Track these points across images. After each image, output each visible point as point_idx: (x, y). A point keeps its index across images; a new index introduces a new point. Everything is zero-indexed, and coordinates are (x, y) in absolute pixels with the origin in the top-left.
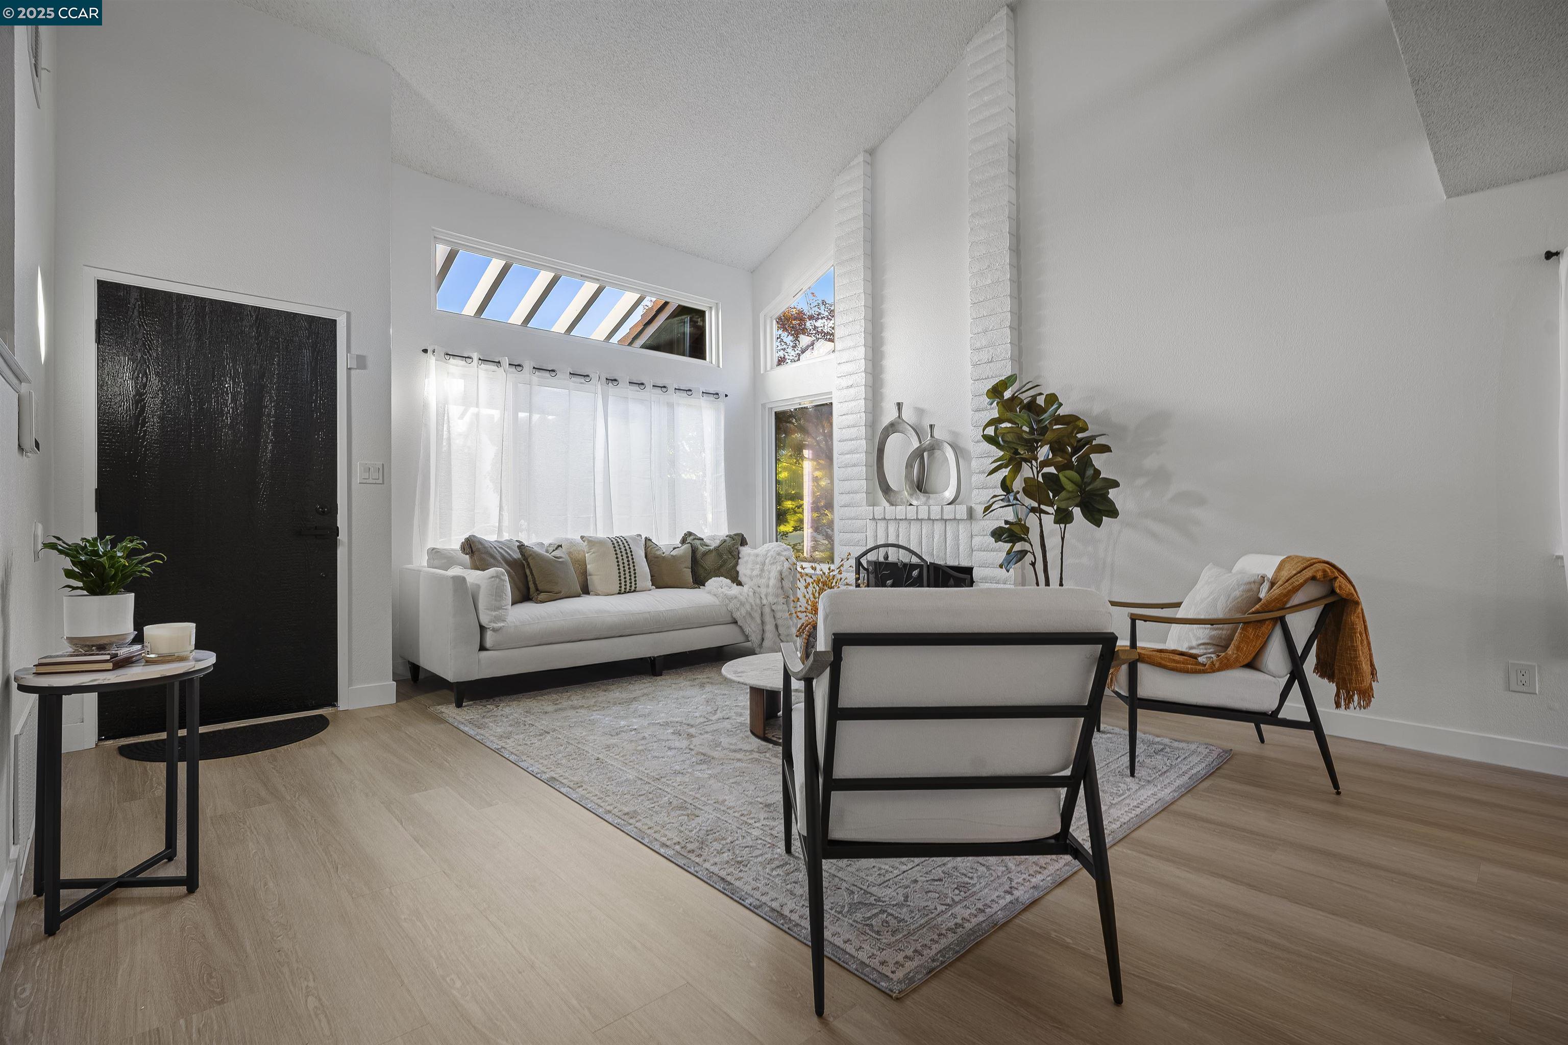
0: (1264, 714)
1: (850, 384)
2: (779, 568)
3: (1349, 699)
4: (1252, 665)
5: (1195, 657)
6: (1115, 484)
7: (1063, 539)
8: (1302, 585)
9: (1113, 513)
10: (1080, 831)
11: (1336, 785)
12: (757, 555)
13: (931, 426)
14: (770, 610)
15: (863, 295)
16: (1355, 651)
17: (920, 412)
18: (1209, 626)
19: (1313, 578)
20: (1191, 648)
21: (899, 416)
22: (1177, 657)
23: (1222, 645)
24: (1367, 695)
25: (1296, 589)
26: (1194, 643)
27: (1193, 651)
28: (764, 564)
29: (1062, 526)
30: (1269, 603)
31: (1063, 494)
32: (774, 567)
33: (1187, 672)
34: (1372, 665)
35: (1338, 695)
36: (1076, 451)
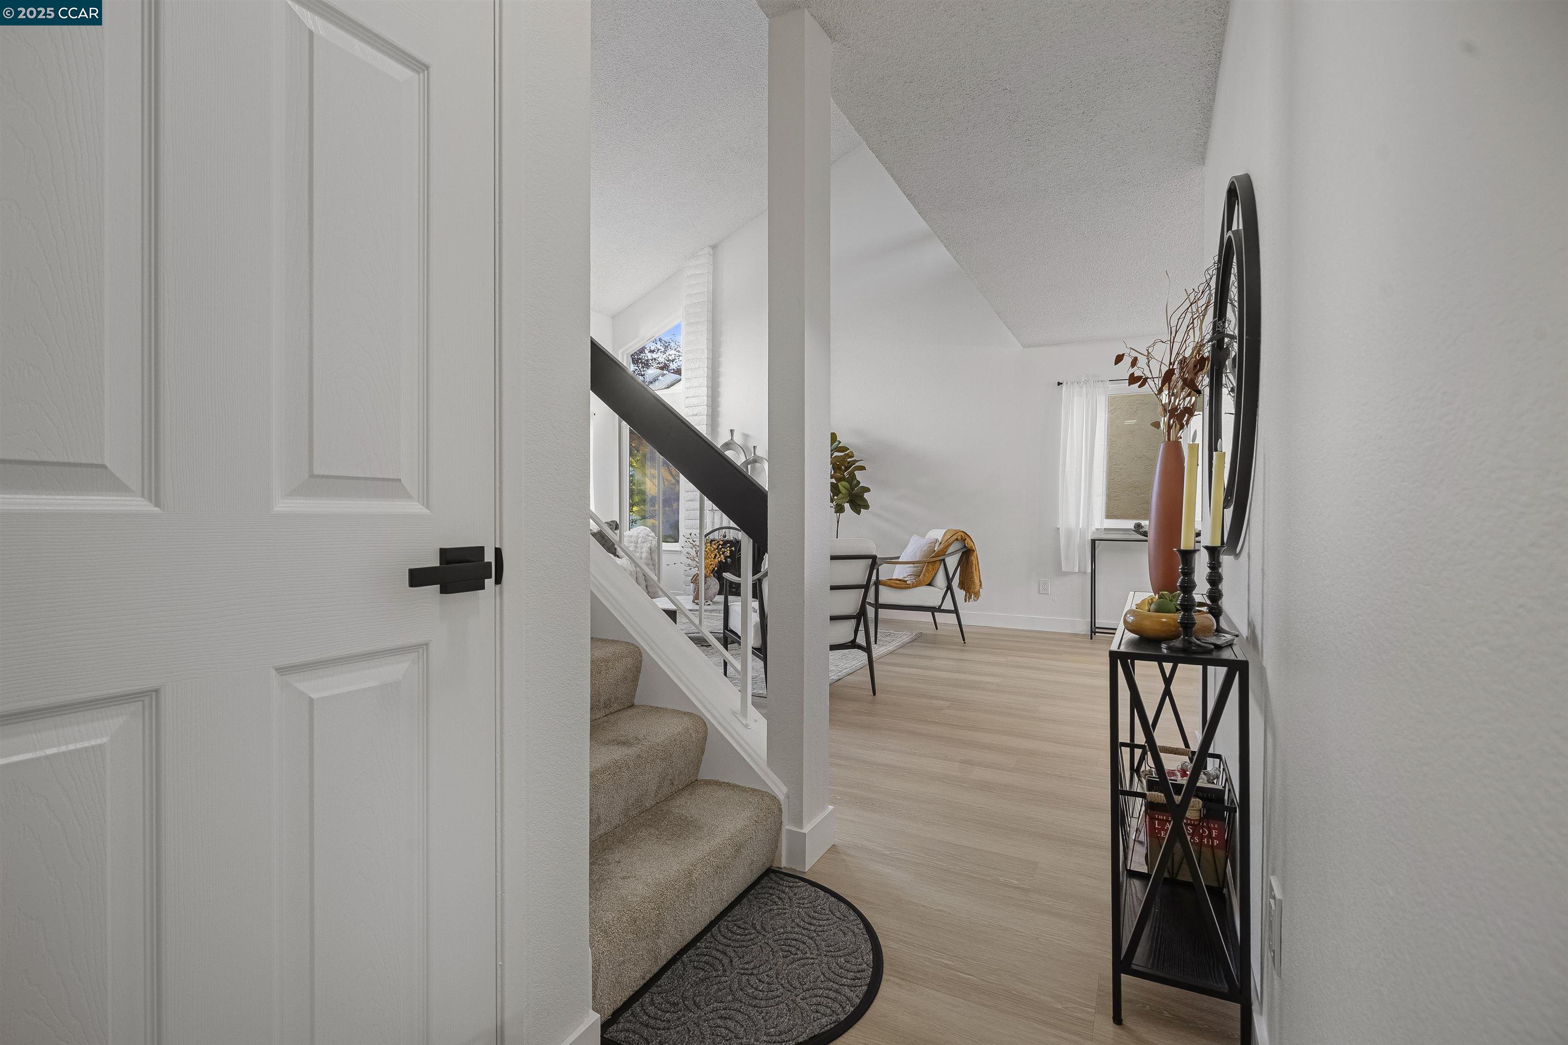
0: (934, 608)
1: (695, 413)
2: (649, 545)
3: (970, 598)
4: (930, 584)
5: (905, 581)
6: (868, 490)
7: (838, 522)
8: (952, 543)
9: (867, 507)
10: (861, 640)
11: (964, 640)
12: (631, 536)
13: (754, 447)
14: (642, 575)
15: (706, 350)
16: (973, 574)
17: (746, 436)
18: (912, 565)
19: (957, 539)
20: (904, 578)
21: (732, 439)
22: (898, 582)
23: (917, 575)
24: (977, 595)
25: (950, 545)
26: (906, 575)
27: (905, 579)
28: (637, 543)
29: (838, 514)
30: (939, 552)
31: (840, 495)
32: (645, 544)
33: (902, 588)
34: (980, 581)
35: (966, 595)
36: (847, 468)
